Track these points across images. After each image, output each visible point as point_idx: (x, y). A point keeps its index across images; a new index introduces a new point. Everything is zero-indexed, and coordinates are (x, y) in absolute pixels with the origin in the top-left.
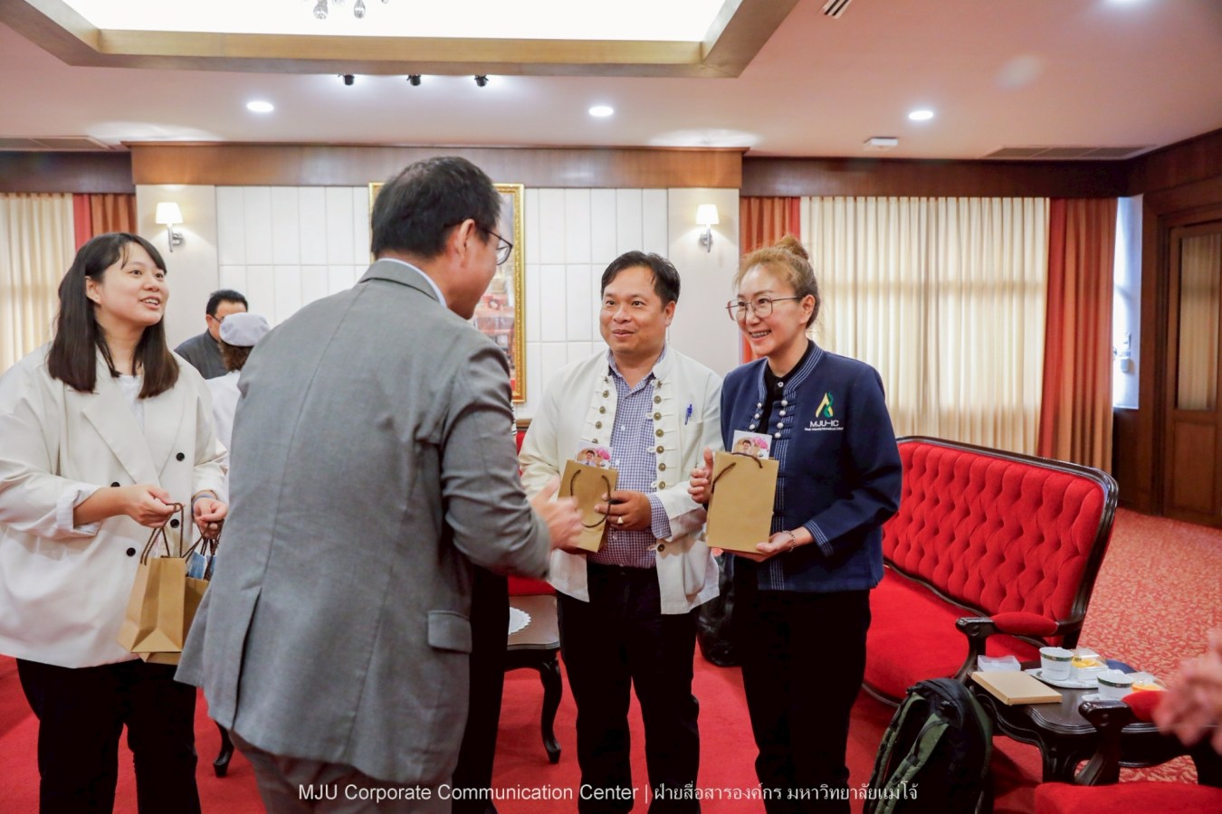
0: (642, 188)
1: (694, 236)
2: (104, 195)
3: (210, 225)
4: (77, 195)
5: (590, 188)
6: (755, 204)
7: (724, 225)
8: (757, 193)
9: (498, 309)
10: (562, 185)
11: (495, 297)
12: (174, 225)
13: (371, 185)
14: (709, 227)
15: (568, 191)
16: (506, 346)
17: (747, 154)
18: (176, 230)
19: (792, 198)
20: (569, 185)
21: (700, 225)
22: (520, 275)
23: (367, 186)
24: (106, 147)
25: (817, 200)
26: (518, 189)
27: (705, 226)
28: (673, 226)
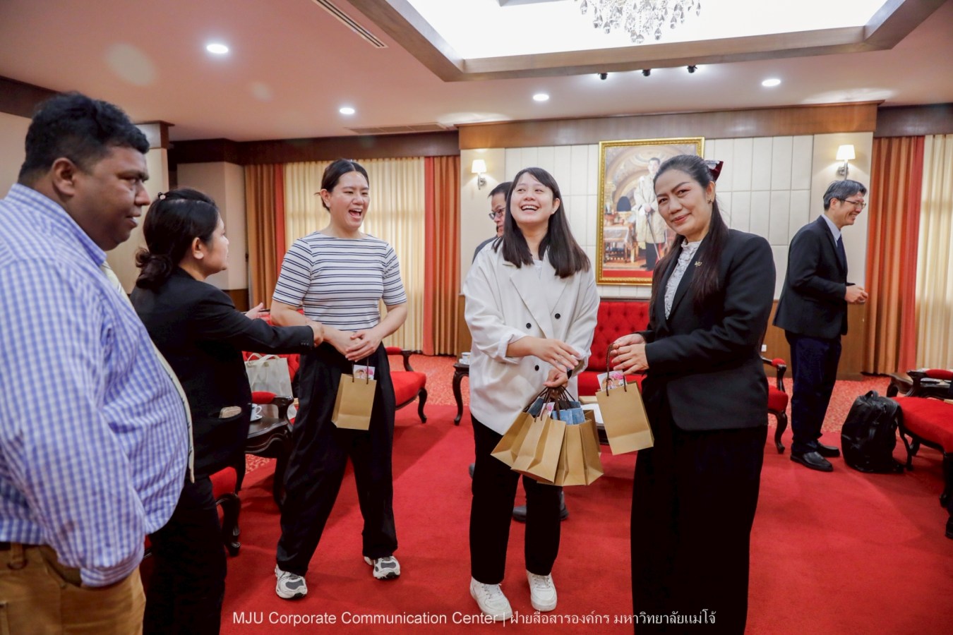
0: (793, 135)
1: (833, 169)
2: (441, 157)
3: (501, 173)
4: (427, 157)
5: (753, 137)
6: (885, 143)
7: (858, 160)
8: (887, 134)
10: (732, 136)
12: (482, 173)
13: (600, 143)
14: (846, 161)
15: (736, 140)
17: (881, 106)
18: (482, 177)
19: (918, 136)
20: (737, 136)
21: (838, 161)
23: (598, 144)
24: (445, 128)
25: (939, 137)
26: (700, 140)
27: (843, 161)
28: (816, 162)
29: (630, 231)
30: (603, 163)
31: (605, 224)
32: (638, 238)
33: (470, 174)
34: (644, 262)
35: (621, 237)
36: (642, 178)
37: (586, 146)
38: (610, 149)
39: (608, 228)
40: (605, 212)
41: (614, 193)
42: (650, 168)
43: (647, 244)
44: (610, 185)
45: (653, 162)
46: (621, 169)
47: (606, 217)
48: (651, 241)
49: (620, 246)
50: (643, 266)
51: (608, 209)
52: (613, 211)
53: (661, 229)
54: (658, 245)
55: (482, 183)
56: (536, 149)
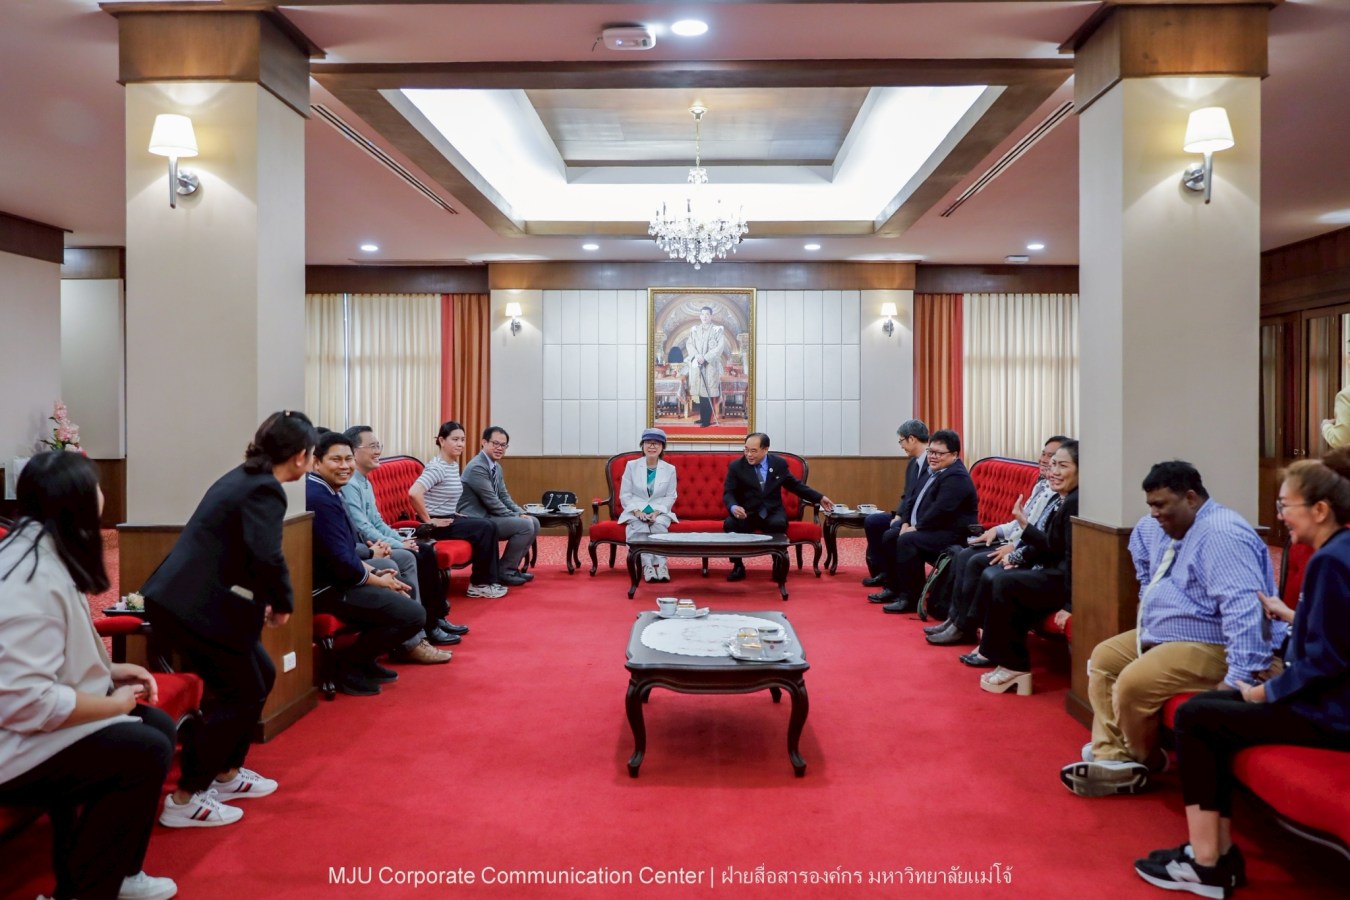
0: (842, 290)
1: (879, 324)
2: (463, 294)
3: (538, 317)
4: (445, 295)
5: (804, 290)
6: (927, 299)
7: (901, 316)
8: (929, 290)
9: (736, 376)
10: (783, 288)
11: (734, 367)
12: (515, 317)
13: (649, 289)
14: (890, 317)
15: (787, 292)
16: (742, 399)
17: (920, 265)
18: (517, 320)
19: (956, 294)
20: (788, 288)
21: (884, 316)
22: (752, 352)
23: (646, 290)
24: (467, 263)
25: (976, 297)
26: (752, 291)
27: (888, 316)
28: (864, 317)
29: (683, 384)
30: (653, 308)
31: (655, 376)
32: (691, 392)
33: (503, 317)
34: (699, 418)
35: (673, 390)
36: (694, 328)
37: (633, 292)
38: (660, 296)
39: (659, 380)
40: (655, 363)
41: (665, 343)
42: (702, 317)
43: (701, 398)
44: (660, 335)
45: (705, 312)
46: (672, 318)
47: (657, 369)
48: (705, 395)
49: (673, 400)
50: (697, 422)
51: (659, 359)
52: (664, 362)
53: (715, 382)
54: (712, 399)
55: (516, 328)
56: (578, 292)
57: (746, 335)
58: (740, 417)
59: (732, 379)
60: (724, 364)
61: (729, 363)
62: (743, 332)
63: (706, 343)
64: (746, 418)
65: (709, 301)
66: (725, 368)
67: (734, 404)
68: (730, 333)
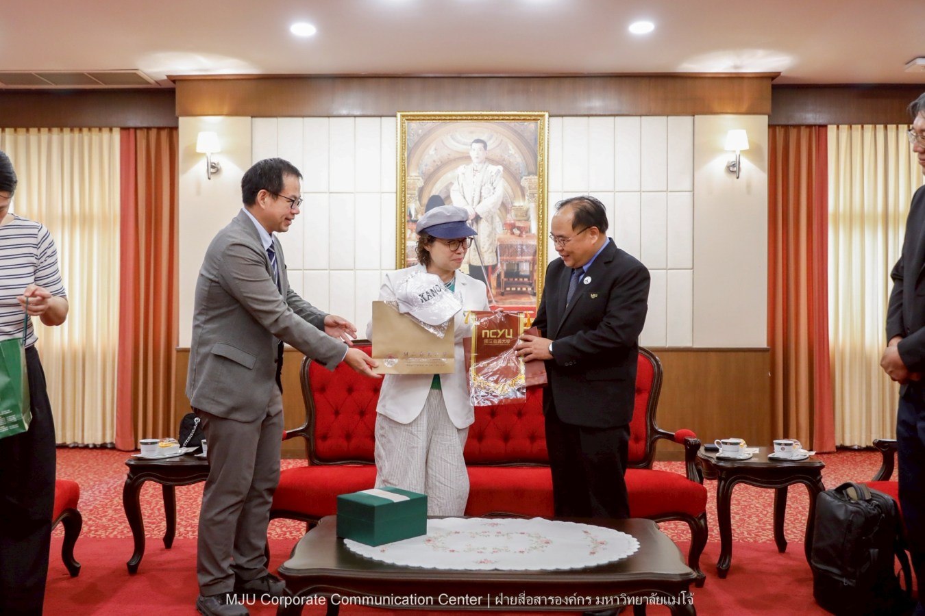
0: (667, 114)
1: (720, 163)
2: (149, 129)
3: (245, 155)
4: (125, 130)
5: (615, 115)
6: (780, 132)
7: (753, 152)
9: (520, 236)
10: (586, 113)
11: (518, 224)
12: (212, 153)
13: (399, 115)
14: (738, 153)
15: (592, 118)
16: (527, 273)
18: (214, 158)
19: (819, 126)
20: (594, 113)
21: (728, 151)
22: (543, 202)
23: (395, 116)
25: (845, 130)
26: (542, 117)
27: (734, 151)
28: (698, 153)
30: (404, 144)
31: (408, 236)
33: (194, 156)
36: (461, 169)
37: (378, 119)
38: (414, 125)
40: (407, 218)
41: (421, 190)
42: (473, 154)
44: (415, 179)
45: (477, 146)
46: (430, 155)
47: (410, 226)
48: (477, 263)
51: (413, 213)
53: (491, 244)
54: (487, 268)
55: (214, 169)
56: (300, 119)
57: (534, 178)
58: (522, 293)
59: (516, 241)
60: (503, 219)
61: (511, 218)
62: (529, 174)
63: (478, 190)
64: (534, 295)
65: (484, 130)
66: (505, 224)
67: (517, 275)
68: (513, 176)
